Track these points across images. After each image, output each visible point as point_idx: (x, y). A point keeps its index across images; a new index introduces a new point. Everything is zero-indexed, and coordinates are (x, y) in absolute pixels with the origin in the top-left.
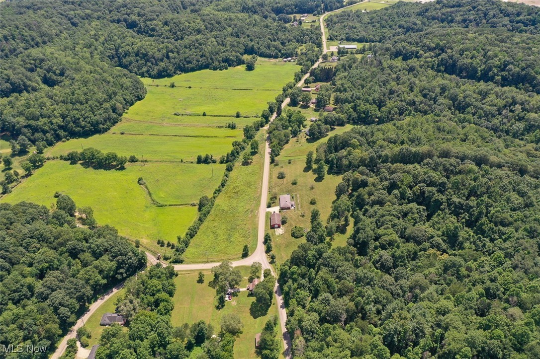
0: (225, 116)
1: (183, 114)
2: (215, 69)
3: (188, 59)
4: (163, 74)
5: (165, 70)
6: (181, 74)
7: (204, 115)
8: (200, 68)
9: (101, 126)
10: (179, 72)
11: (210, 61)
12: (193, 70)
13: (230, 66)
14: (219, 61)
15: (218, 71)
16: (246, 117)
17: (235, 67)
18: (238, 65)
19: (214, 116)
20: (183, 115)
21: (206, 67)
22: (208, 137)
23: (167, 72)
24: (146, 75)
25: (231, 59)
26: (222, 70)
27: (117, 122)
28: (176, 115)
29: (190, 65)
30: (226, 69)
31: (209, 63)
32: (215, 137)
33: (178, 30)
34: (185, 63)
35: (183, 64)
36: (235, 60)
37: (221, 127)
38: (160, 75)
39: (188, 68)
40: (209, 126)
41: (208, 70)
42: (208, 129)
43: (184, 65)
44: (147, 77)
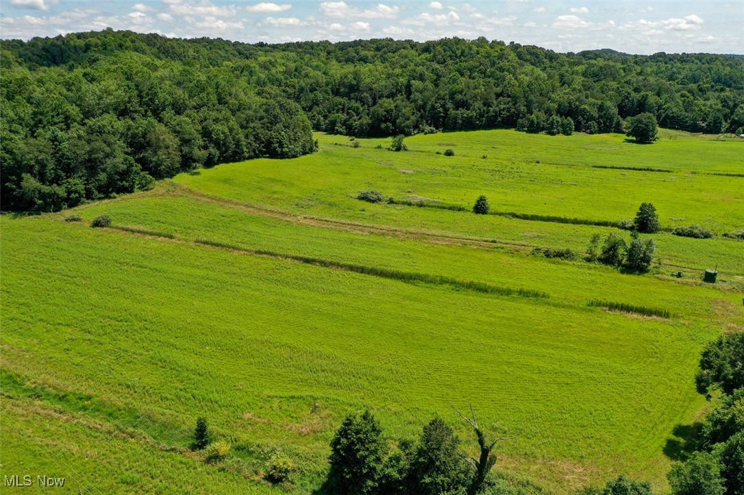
0: (575, 222)
1: (396, 199)
2: (534, 129)
3: (459, 97)
4: (383, 126)
5: (389, 117)
6: (432, 132)
7: (481, 208)
8: (492, 123)
9: (30, 182)
10: (427, 128)
11: (523, 108)
12: (469, 125)
13: (578, 129)
14: (548, 112)
15: (542, 136)
16: (691, 235)
17: (591, 133)
18: (601, 131)
19: (525, 217)
20: (391, 202)
21: (509, 122)
22: (482, 289)
23: (394, 123)
24: (343, 129)
25: (584, 112)
26: (553, 134)
27: (129, 190)
28: (364, 198)
29: (462, 113)
30: (566, 133)
31: (519, 112)
32: (520, 292)
33: (450, 56)
34: (449, 105)
35: (443, 106)
36: (596, 115)
37: (560, 255)
38: (374, 131)
39: (455, 119)
40: (493, 246)
41: (512, 131)
42: (487, 256)
43: (446, 110)
44: (341, 133)
